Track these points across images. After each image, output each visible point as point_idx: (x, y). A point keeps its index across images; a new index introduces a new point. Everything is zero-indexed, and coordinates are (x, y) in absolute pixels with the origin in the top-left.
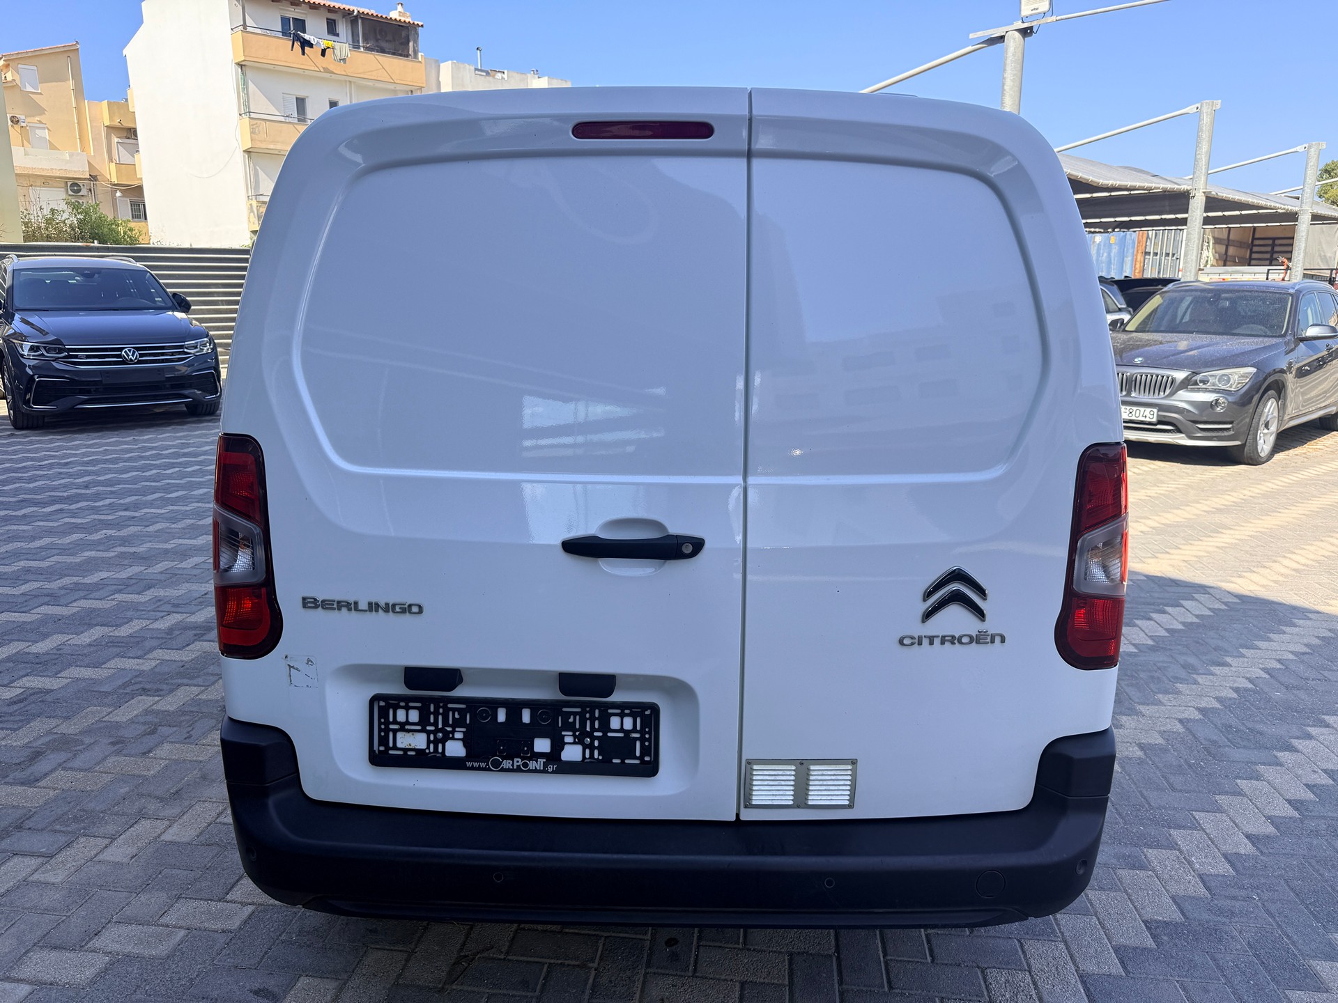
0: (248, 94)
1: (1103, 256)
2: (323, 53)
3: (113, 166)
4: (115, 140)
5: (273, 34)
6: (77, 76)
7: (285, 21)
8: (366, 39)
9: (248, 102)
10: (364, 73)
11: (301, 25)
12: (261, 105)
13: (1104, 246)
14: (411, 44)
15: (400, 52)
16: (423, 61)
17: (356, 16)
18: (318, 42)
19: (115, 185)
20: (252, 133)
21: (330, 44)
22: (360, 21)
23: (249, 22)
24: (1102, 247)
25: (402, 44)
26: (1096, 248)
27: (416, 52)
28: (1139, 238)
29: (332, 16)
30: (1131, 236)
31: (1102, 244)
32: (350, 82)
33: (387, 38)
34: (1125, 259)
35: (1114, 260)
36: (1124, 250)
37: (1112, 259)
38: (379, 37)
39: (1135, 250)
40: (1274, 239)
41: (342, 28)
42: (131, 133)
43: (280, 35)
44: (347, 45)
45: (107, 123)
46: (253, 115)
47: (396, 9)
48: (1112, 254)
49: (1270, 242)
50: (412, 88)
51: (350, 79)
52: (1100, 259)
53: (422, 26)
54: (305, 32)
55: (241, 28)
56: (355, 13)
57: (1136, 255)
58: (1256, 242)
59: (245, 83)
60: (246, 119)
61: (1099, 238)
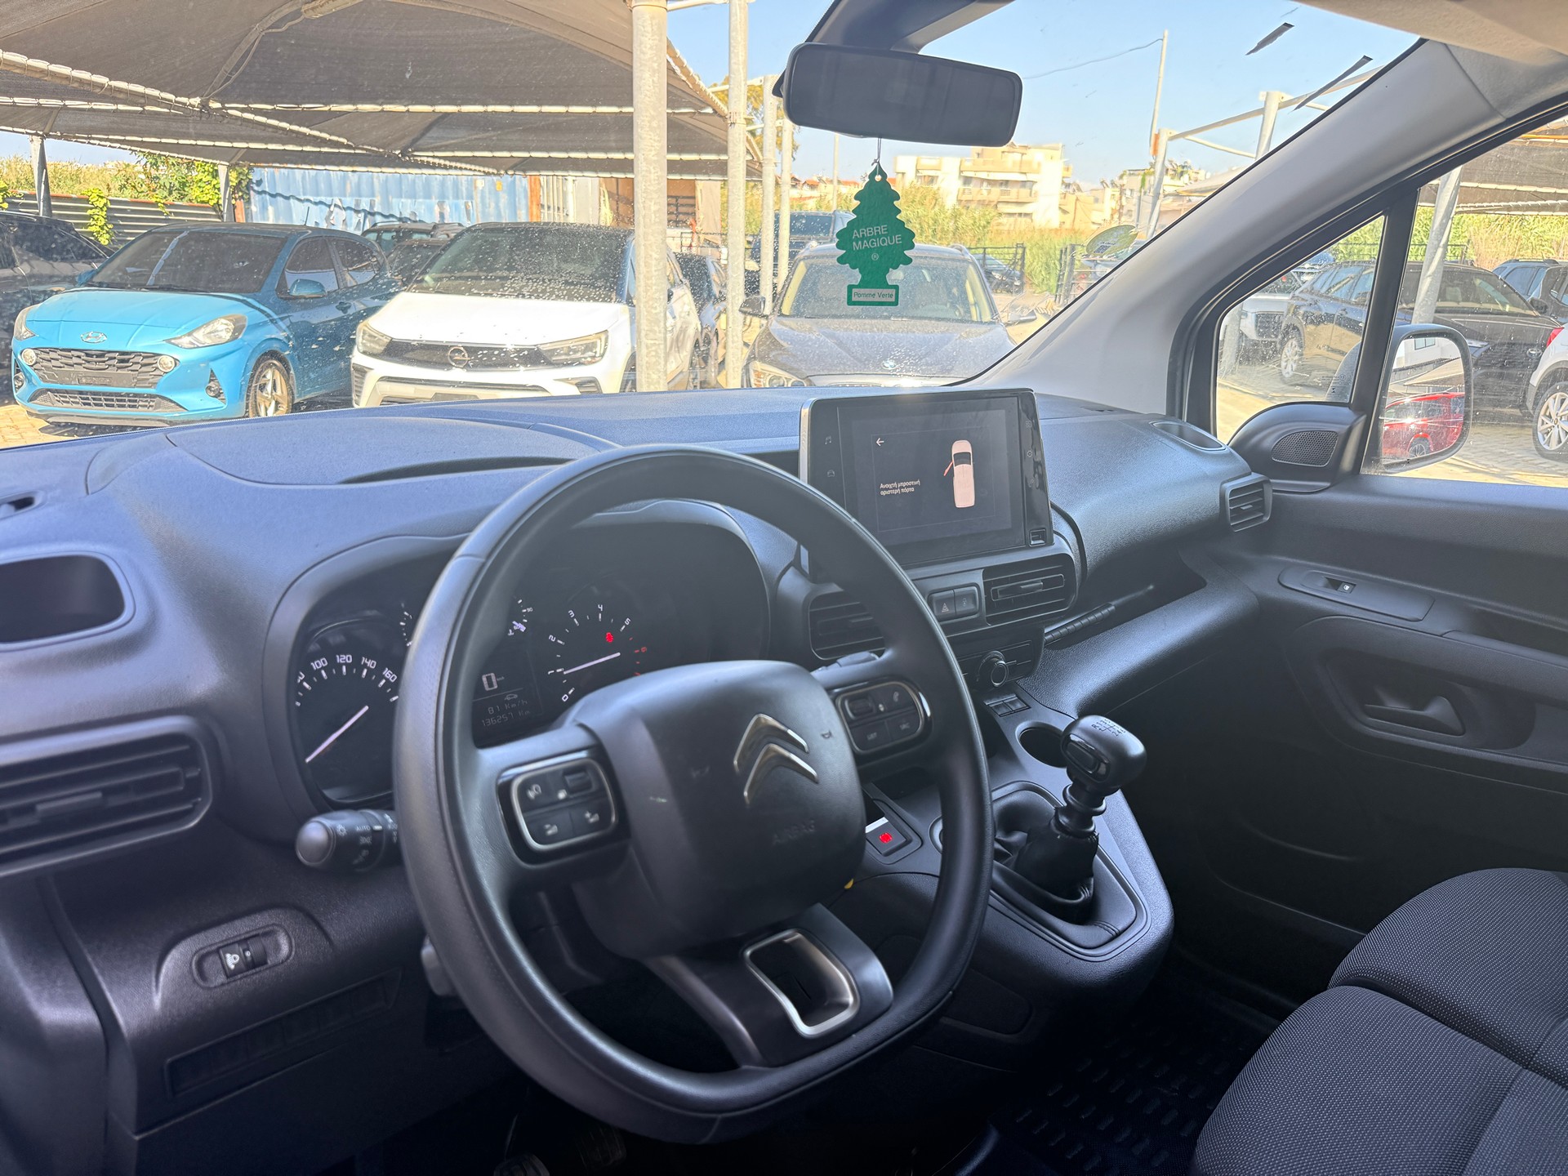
1: (490, 207)
13: (490, 193)
24: (487, 195)
26: (479, 195)
28: (531, 186)
30: (521, 181)
31: (487, 191)
34: (518, 212)
35: (505, 213)
36: (515, 201)
37: (502, 211)
39: (529, 200)
48: (501, 205)
52: (487, 210)
57: (531, 208)
61: (481, 182)
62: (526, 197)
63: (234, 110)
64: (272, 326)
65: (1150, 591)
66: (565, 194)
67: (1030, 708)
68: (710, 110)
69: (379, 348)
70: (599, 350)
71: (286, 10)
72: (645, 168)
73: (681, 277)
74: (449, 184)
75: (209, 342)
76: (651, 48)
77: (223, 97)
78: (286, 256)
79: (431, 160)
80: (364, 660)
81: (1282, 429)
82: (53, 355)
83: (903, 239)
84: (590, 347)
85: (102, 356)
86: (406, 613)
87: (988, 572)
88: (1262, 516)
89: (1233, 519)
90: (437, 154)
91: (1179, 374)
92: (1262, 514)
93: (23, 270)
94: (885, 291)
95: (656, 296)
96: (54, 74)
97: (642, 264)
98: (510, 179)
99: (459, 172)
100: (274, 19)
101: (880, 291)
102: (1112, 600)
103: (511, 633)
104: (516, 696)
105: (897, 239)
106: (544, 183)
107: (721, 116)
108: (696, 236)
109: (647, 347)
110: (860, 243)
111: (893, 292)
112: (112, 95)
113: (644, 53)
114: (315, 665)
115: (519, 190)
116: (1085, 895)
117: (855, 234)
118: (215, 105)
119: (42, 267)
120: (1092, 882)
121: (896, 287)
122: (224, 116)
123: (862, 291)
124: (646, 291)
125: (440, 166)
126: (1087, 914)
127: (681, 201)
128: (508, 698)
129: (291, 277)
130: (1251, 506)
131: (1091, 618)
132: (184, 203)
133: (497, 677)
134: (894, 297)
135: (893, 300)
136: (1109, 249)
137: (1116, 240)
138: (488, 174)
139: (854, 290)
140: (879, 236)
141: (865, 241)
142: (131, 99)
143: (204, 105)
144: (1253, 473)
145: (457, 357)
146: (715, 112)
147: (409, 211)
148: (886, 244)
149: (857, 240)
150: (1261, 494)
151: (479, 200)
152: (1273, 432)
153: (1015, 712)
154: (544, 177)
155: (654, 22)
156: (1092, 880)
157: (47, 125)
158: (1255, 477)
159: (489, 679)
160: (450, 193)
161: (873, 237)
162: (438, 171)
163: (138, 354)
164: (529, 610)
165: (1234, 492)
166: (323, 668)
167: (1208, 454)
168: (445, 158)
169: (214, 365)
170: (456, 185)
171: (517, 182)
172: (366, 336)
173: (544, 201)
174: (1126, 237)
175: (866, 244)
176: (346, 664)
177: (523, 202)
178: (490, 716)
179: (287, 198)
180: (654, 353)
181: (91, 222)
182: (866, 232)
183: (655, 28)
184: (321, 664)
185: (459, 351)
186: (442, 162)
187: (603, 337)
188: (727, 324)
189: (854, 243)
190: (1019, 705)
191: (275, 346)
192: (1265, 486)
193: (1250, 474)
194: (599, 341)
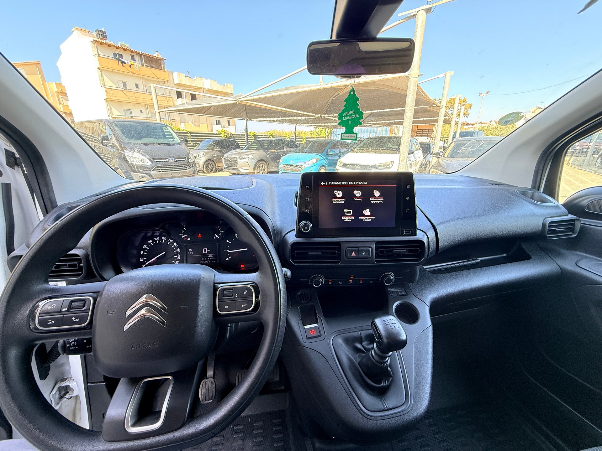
0: (104, 80)
1: (380, 134)
2: (130, 66)
3: (61, 105)
4: (61, 97)
5: (110, 58)
6: (41, 73)
7: (115, 54)
8: (146, 62)
9: (104, 82)
10: (146, 74)
11: (121, 56)
12: (109, 83)
14: (162, 65)
15: (159, 68)
16: (167, 72)
17: (141, 54)
18: (128, 62)
19: (63, 112)
20: (107, 93)
21: (132, 63)
22: (143, 56)
23: (100, 53)
24: (380, 131)
25: (159, 65)
27: (164, 69)
28: (391, 129)
29: (132, 54)
32: (142, 77)
33: (154, 63)
36: (386, 133)
38: (151, 63)
40: (423, 130)
41: (137, 58)
42: (65, 94)
43: (113, 59)
44: (139, 64)
45: (56, 91)
46: (106, 87)
47: (156, 53)
48: (383, 134)
49: (422, 130)
50: (164, 81)
51: (142, 76)
53: (165, 59)
54: (122, 58)
55: (97, 55)
56: (141, 53)
57: (390, 134)
58: (418, 131)
59: (102, 75)
60: (103, 88)
61: (379, 129)
62: (389, 131)
63: (326, 116)
64: (324, 160)
65: (504, 257)
66: (399, 130)
67: (407, 295)
68: (435, 105)
69: (342, 165)
70: (391, 166)
71: (336, 94)
72: (406, 120)
73: (420, 148)
74: (372, 130)
75: (312, 163)
76: (412, 89)
77: (324, 114)
78: (329, 146)
79: (367, 124)
80: (169, 239)
81: (592, 197)
82: (285, 165)
83: (359, 115)
84: (389, 165)
85: (293, 166)
86: (185, 228)
87: (378, 243)
88: (572, 234)
89: (549, 234)
90: (368, 123)
91: (540, 172)
92: (572, 233)
93: (285, 150)
94: (353, 135)
95: (405, 152)
96: (294, 112)
97: (402, 144)
98: (386, 128)
99: (374, 127)
100: (334, 96)
101: (351, 135)
102: (479, 258)
103: (215, 238)
104: (212, 256)
105: (357, 115)
106: (394, 128)
107: (438, 106)
108: (432, 138)
109: (401, 165)
110: (345, 117)
111: (355, 135)
112: (303, 115)
113: (410, 91)
114: (155, 239)
115: (388, 130)
116: (384, 384)
117: (344, 114)
118: (323, 116)
119: (289, 149)
120: (391, 379)
121: (356, 134)
122: (324, 118)
123: (345, 135)
124: (403, 151)
125: (369, 126)
126: (381, 393)
127: (429, 130)
128: (209, 256)
129: (329, 150)
130: (564, 229)
131: (469, 263)
132: (320, 136)
133: (208, 250)
134: (355, 137)
135: (355, 138)
136: (510, 123)
137: (513, 118)
138: (381, 127)
139: (343, 135)
140: (351, 114)
141: (347, 117)
142: (308, 116)
143: (321, 116)
144: (569, 214)
145: (357, 167)
146: (437, 106)
147: (363, 136)
148: (354, 118)
149: (344, 116)
150: (573, 225)
151: (378, 133)
152: (588, 198)
153: (400, 295)
154: (394, 127)
155: (414, 82)
156: (391, 378)
157: (297, 122)
158: (570, 217)
159: (205, 250)
160: (372, 132)
161: (350, 115)
162: (370, 127)
163: (299, 165)
164: (222, 232)
165: (551, 223)
166: (158, 240)
167: (541, 205)
168: (371, 124)
169: (312, 168)
170: (374, 130)
171: (388, 128)
172: (340, 162)
173: (393, 132)
174: (518, 117)
175: (348, 118)
176: (164, 240)
177: (388, 133)
178: (202, 261)
179: (338, 135)
180: (402, 166)
181: (302, 141)
182: (347, 113)
183: (414, 83)
184: (157, 239)
185: (357, 166)
186: (370, 125)
187: (392, 162)
188: (432, 160)
189: (344, 118)
190: (403, 293)
191: (324, 164)
192: (576, 222)
193: (568, 215)
194: (391, 164)
